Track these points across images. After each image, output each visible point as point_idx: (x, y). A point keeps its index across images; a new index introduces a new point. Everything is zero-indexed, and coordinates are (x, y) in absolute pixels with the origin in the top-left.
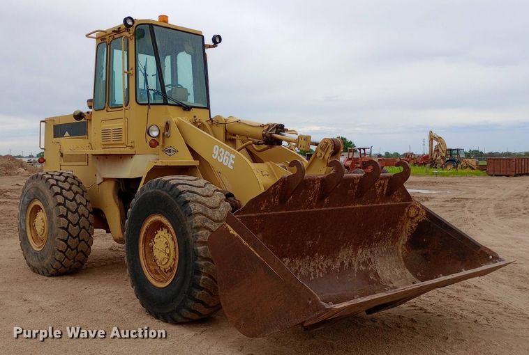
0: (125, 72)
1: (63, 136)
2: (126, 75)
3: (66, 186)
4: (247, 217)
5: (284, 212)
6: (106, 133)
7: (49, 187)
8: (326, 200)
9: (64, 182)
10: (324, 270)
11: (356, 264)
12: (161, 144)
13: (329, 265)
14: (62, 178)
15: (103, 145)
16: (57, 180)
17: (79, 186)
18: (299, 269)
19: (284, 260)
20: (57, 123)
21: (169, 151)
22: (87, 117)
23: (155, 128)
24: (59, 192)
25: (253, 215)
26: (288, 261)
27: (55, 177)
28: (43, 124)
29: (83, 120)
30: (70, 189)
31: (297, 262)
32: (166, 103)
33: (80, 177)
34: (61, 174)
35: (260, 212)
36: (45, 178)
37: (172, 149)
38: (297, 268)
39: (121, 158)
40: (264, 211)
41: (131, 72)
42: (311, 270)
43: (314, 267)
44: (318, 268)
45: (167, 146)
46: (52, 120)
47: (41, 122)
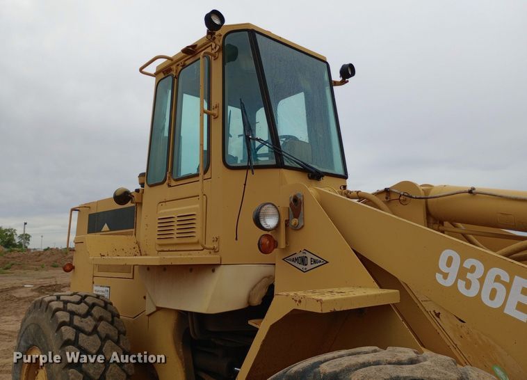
0: (205, 112)
1: (99, 230)
2: (205, 116)
3: (88, 324)
6: (165, 224)
7: (56, 326)
9: (85, 316)
12: (282, 244)
14: (83, 308)
15: (160, 245)
16: (72, 313)
17: (112, 323)
20: (93, 211)
21: (303, 261)
22: (136, 199)
23: (271, 210)
24: (72, 338)
27: (70, 306)
28: (75, 214)
29: (129, 204)
30: (95, 331)
32: (280, 165)
33: (117, 304)
34: (83, 298)
36: (51, 308)
37: (309, 256)
39: (191, 270)
41: (214, 112)
45: (297, 250)
46: (87, 206)
47: (74, 210)
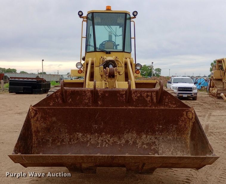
4: (42, 108)
5: (68, 107)
8: (99, 103)
10: (110, 143)
11: (140, 144)
13: (115, 141)
18: (90, 140)
19: (78, 133)
25: (46, 107)
26: (81, 134)
31: (88, 136)
35: (50, 106)
38: (89, 139)
40: (53, 106)
42: (100, 142)
43: (102, 140)
44: (105, 141)
